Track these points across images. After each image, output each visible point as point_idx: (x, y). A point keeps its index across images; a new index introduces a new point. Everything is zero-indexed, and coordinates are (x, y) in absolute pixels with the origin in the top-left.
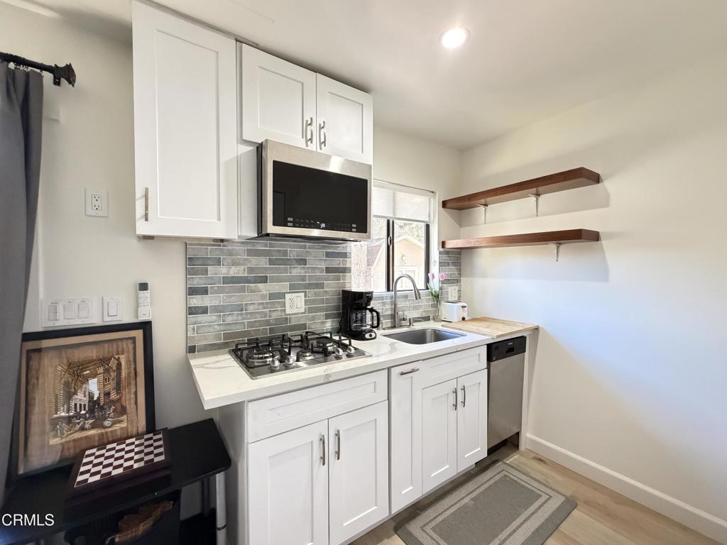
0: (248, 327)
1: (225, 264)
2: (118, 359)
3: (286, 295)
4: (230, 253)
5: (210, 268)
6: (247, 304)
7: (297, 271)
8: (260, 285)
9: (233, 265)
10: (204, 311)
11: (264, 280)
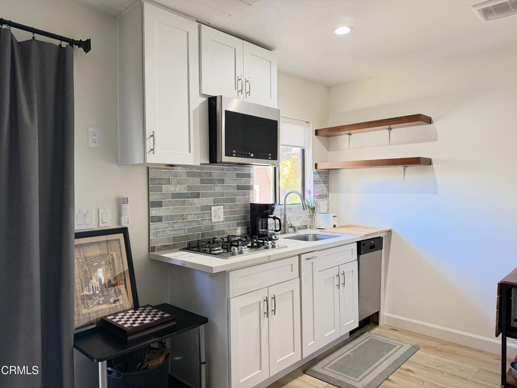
0: (189, 232)
1: (173, 183)
2: (112, 255)
3: (212, 207)
4: (176, 175)
5: (163, 186)
6: (187, 214)
7: (218, 188)
8: (195, 199)
9: (178, 184)
10: (160, 219)
11: (198, 196)
